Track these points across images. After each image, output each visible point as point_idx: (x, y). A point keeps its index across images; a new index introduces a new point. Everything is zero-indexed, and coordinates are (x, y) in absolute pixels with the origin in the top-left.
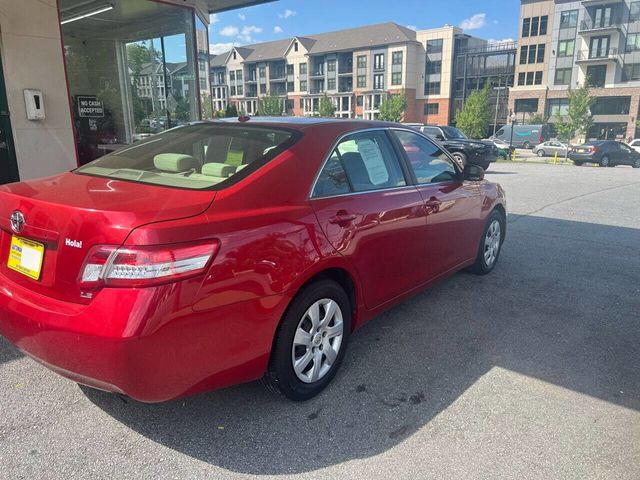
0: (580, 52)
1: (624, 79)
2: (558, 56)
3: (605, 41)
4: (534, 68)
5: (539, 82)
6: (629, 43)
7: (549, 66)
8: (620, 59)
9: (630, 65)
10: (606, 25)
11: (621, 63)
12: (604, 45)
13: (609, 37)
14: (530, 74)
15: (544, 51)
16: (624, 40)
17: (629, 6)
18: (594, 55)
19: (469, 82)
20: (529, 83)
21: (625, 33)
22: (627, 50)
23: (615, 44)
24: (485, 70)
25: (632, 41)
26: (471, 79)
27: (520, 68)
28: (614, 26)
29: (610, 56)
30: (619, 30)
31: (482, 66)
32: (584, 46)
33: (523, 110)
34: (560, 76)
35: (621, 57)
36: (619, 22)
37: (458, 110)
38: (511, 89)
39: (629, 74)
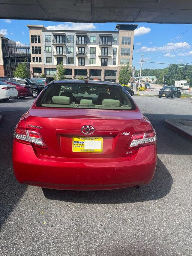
0: (53, 51)
1: (69, 63)
2: (46, 52)
3: (61, 48)
4: (38, 55)
5: (40, 61)
6: (69, 50)
7: (43, 55)
8: (66, 55)
9: (70, 58)
10: (61, 42)
11: (67, 57)
12: (61, 50)
13: (62, 47)
14: (37, 58)
15: (40, 49)
16: (67, 49)
17: (67, 36)
18: (58, 53)
19: (11, 59)
20: (37, 61)
21: (67, 46)
22: (69, 53)
23: (64, 50)
24: (17, 54)
25: (69, 49)
26: (12, 58)
27: (33, 55)
28: (63, 43)
29: (64, 54)
30: (65, 45)
31: (16, 53)
32: (55, 50)
33: (37, 72)
34: (48, 60)
35: (67, 55)
36: (65, 42)
37: (14, 71)
38: (30, 63)
39: (70, 61)
